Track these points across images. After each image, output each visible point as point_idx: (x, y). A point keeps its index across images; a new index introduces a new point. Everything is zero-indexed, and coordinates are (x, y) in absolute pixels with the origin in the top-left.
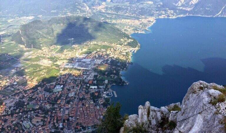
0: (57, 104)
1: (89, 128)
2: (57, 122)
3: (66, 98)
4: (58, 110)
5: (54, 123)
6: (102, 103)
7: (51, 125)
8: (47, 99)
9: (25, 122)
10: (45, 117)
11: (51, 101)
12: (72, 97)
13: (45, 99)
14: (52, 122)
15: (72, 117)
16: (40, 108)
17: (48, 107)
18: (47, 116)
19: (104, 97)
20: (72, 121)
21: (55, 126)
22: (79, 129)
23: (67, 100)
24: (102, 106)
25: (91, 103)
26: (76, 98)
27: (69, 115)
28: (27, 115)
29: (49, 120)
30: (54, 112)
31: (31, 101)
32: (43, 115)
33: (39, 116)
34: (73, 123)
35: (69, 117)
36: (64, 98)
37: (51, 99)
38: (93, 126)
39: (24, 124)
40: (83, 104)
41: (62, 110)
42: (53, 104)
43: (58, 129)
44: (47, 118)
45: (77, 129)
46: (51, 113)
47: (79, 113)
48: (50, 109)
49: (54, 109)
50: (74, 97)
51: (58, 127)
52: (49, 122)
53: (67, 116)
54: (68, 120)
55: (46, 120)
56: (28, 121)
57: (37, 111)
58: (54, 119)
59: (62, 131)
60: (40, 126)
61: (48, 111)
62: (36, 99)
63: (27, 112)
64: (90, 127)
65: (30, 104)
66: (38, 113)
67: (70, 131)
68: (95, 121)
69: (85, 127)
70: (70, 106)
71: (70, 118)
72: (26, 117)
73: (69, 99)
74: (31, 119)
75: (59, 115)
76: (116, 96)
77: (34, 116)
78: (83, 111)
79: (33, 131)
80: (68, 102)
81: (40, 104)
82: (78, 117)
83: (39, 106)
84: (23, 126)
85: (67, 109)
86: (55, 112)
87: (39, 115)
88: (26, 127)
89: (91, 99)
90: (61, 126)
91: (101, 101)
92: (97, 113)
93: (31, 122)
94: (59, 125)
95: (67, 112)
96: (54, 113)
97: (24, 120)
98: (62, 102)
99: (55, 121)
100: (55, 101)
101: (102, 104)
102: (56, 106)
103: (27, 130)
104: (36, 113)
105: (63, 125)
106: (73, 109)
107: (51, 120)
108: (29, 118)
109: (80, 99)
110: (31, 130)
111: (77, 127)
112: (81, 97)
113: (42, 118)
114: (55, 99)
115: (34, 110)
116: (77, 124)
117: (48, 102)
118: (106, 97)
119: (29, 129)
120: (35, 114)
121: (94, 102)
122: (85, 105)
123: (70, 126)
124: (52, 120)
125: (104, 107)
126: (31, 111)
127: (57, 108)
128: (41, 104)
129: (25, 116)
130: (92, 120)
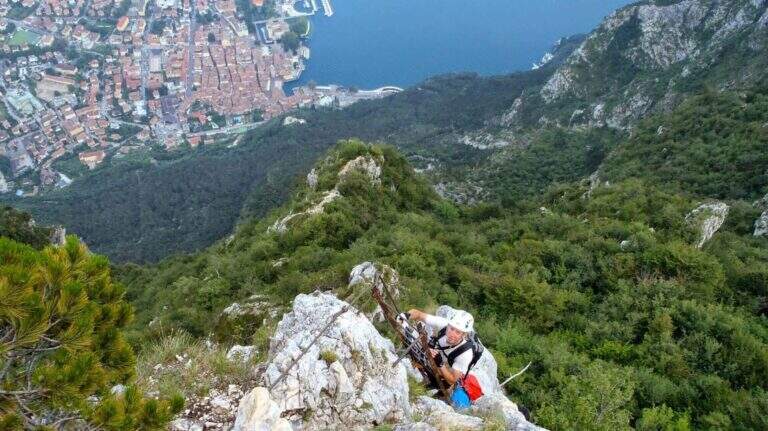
0: (117, 33)
1: (235, 122)
2: (126, 97)
3: (148, 14)
4: (123, 53)
5: (115, 101)
6: (279, 35)
7: (105, 107)
8: (76, 12)
9: (15, 92)
10: (80, 79)
11: (93, 23)
12: (169, 8)
13: (71, 14)
14: (109, 97)
15: (175, 81)
16: (60, 46)
17: (86, 41)
18: (87, 75)
19: (287, 14)
20: (175, 96)
21: (121, 109)
22: (203, 122)
23: (151, 20)
24: (278, 47)
25: (240, 34)
26: (187, 12)
27: (164, 73)
28: (14, 69)
29: (96, 88)
30: (110, 60)
31: (20, 17)
32: (73, 72)
33: (60, 74)
34: (181, 101)
35: (167, 80)
36: (142, 13)
37: (93, 13)
38: (249, 113)
39: (10, 99)
40: (211, 38)
41: (137, 54)
42: (104, 34)
43: (132, 121)
44: (89, 81)
45: (196, 124)
46: (101, 64)
47: (198, 69)
48: (92, 50)
49: (108, 51)
50: (178, 10)
51: (131, 112)
52: (99, 97)
53: (159, 77)
54: (163, 91)
55: (86, 88)
56: (24, 89)
57: (49, 55)
58: (113, 87)
59: (147, 128)
60: (70, 109)
61: (89, 57)
62: (38, 12)
63: (14, 57)
64: (239, 118)
65: (19, 29)
66: (54, 61)
67: (173, 126)
68: (255, 99)
69: (223, 116)
70: (164, 41)
71: (170, 85)
72: (15, 77)
73: (158, 17)
74: (31, 84)
75: (130, 73)
76: (329, 12)
77: (43, 74)
78: (215, 64)
79: (47, 123)
80: (157, 29)
81: (55, 29)
82: (196, 84)
83: (52, 39)
84: (7, 105)
85: (157, 52)
86: (115, 63)
87: (59, 70)
88: (21, 110)
89: (241, 20)
90: (141, 111)
91: (275, 30)
92: (260, 72)
93: (34, 94)
94: (134, 108)
95: (155, 64)
96: (109, 64)
97: (8, 86)
98: (134, 27)
99: (118, 94)
100: (109, 22)
101: (279, 41)
102: (113, 40)
103: (25, 119)
104: (44, 62)
105: (147, 107)
106: (176, 52)
107: (102, 88)
108: (24, 78)
109: (198, 16)
110: (39, 120)
111: (194, 115)
112: (203, 12)
113: (72, 83)
114: (107, 15)
115: (35, 51)
116: (196, 105)
117: (83, 23)
118: (294, 13)
119: (30, 116)
120: (44, 66)
121: (252, 29)
122: (220, 42)
123: (172, 111)
124: (108, 88)
125: (286, 50)
126: (26, 54)
127: (116, 48)
128: (59, 32)
129: (8, 73)
130: (245, 95)
